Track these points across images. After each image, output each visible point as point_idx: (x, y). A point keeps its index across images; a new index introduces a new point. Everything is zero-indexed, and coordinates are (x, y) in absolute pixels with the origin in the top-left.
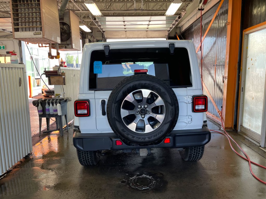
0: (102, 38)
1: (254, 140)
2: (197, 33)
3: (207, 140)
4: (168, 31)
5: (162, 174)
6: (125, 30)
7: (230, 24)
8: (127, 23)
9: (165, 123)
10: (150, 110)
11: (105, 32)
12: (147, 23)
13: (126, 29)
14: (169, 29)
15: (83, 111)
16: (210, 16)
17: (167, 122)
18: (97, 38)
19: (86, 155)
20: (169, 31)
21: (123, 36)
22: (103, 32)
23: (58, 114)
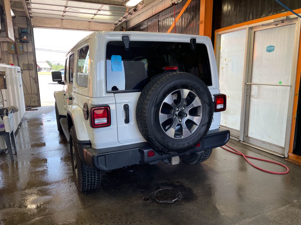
0: (26, 26)
1: (232, 136)
2: (153, 29)
3: (228, 139)
4: (115, 24)
5: (179, 182)
6: (63, 18)
7: (204, 23)
8: (69, 9)
9: (203, 125)
10: (188, 113)
11: (32, 17)
12: (95, 12)
13: (64, 16)
14: (117, 22)
15: (100, 120)
16: (170, 12)
17: (204, 124)
18: (18, 25)
19: (93, 176)
20: (117, 24)
21: (57, 26)
22: (31, 17)
23: (5, 131)
